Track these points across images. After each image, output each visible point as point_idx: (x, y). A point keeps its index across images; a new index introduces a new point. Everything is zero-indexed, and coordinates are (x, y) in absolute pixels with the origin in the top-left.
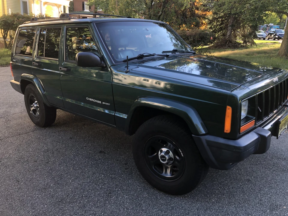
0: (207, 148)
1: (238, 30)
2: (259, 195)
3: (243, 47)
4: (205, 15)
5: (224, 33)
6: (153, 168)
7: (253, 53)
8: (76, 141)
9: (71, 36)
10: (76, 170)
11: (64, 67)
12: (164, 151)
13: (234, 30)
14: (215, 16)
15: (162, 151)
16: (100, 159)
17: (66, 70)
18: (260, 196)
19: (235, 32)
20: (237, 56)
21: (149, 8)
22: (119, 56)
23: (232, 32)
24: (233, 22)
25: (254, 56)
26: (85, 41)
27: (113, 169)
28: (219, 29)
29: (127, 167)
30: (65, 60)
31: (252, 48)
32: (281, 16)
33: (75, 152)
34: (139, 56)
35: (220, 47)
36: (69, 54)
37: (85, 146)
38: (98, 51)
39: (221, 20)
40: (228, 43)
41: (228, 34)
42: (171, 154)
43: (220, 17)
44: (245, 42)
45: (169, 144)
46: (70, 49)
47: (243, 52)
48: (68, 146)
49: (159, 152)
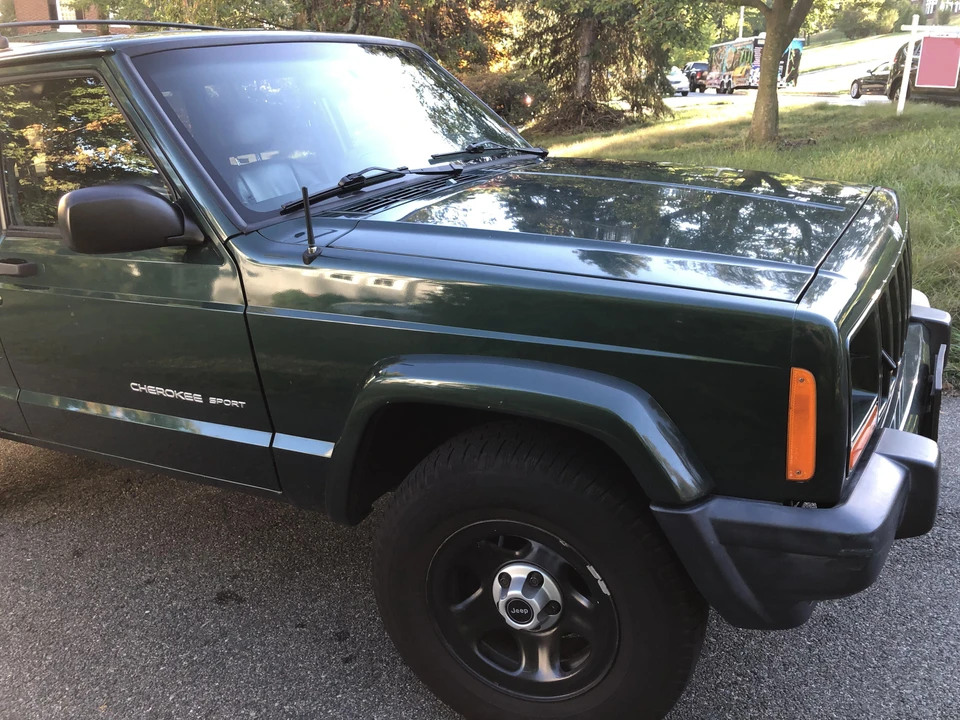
0: (720, 553)
1: (610, 70)
2: (889, 680)
3: (634, 122)
4: (501, 23)
5: (568, 82)
6: (477, 653)
7: (670, 141)
8: (102, 566)
9: (20, 123)
10: (124, 709)
11: (5, 258)
12: (520, 579)
13: (599, 70)
14: (534, 26)
15: (506, 581)
16: (224, 635)
17: (17, 272)
18: (894, 681)
19: (601, 76)
20: (627, 152)
21: (311, 8)
22: (241, 185)
23: (591, 75)
24: (591, 44)
25: (676, 148)
26: (80, 140)
27: (294, 670)
28: (551, 68)
29: (350, 648)
30: (4, 227)
31: (659, 123)
32: (720, 21)
33: (106, 619)
34: (347, 184)
35: (560, 129)
36: (20, 196)
37: (148, 582)
38: (164, 177)
39: (551, 38)
40: (586, 114)
41: (582, 82)
42: (549, 587)
43: (548, 30)
44: (636, 105)
45: (535, 546)
46: (22, 174)
47: (638, 139)
48: (69, 594)
49: (497, 586)
